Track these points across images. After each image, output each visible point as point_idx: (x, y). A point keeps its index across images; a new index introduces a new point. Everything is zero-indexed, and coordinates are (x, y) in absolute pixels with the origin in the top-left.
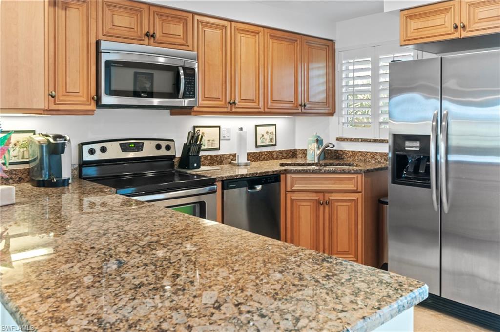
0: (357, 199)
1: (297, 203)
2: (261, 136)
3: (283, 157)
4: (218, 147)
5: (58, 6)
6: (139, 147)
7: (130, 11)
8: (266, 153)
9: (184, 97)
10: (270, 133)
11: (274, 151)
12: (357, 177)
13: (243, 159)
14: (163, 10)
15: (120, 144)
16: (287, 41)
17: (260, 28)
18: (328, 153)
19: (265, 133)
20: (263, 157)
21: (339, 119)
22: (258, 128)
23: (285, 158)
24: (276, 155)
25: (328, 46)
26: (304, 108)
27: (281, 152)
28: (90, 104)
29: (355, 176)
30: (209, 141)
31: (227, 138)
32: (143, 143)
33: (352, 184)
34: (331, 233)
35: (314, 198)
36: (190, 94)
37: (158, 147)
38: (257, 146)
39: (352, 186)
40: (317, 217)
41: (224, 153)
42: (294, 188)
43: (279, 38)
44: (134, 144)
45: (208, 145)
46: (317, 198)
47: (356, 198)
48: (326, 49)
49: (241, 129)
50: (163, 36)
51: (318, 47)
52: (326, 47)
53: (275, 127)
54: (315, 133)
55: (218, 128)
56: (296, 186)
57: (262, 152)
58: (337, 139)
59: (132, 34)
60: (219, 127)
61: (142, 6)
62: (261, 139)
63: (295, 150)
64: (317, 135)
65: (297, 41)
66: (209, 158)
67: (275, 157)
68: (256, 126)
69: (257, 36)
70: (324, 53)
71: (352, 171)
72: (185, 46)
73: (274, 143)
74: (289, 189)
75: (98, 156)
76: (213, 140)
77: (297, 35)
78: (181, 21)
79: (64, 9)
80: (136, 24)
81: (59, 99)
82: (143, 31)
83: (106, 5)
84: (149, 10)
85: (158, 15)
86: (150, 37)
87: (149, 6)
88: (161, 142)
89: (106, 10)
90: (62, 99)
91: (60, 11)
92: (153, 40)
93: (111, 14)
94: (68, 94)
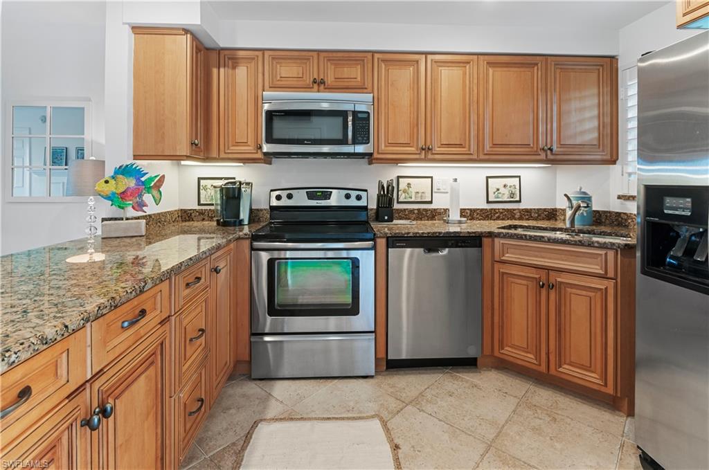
0: (606, 289)
1: (509, 279)
2: (496, 190)
3: (532, 217)
4: (430, 200)
5: (228, 67)
6: (327, 196)
7: (299, 61)
8: (501, 211)
9: (355, 142)
10: (510, 187)
11: (514, 210)
12: (606, 254)
13: (455, 216)
14: (334, 54)
15: (307, 192)
16: (519, 67)
17: (471, 56)
18: (606, 216)
19: (502, 186)
20: (497, 215)
21: (623, 168)
22: (489, 180)
23: (536, 219)
24: (519, 214)
25: (602, 66)
26: (552, 154)
27: (528, 211)
28: (257, 153)
29: (603, 252)
30: (418, 193)
31: (442, 190)
32: (331, 192)
33: (597, 265)
34: (559, 331)
35: (531, 275)
36: (363, 140)
37: (348, 197)
38: (488, 202)
39: (598, 267)
40: (538, 303)
41: (436, 208)
42: (503, 258)
43: (507, 65)
44: (322, 192)
45: (416, 197)
46: (537, 276)
47: (603, 287)
48: (599, 70)
49: (455, 180)
50: (336, 82)
51: (581, 69)
52: (598, 67)
53: (518, 179)
54: (579, 188)
55: (430, 179)
56: (507, 255)
57: (495, 209)
58: (619, 197)
59: (301, 83)
60: (432, 177)
61: (311, 53)
62: (494, 193)
63: (555, 210)
64: (582, 190)
65: (537, 64)
66: (416, 212)
67: (517, 216)
68: (488, 178)
69: (468, 67)
70: (594, 76)
71: (596, 245)
72: (362, 88)
73: (518, 199)
74: (497, 258)
75: (285, 202)
76: (423, 193)
77: (538, 57)
78: (358, 62)
79: (234, 68)
80: (305, 71)
81: (228, 149)
82: (312, 79)
83: (273, 58)
84: (318, 55)
85: (329, 60)
86: (319, 83)
87: (319, 52)
88: (352, 191)
89: (273, 64)
90: (232, 148)
91: (230, 71)
92: (322, 86)
93: (278, 66)
94: (238, 144)
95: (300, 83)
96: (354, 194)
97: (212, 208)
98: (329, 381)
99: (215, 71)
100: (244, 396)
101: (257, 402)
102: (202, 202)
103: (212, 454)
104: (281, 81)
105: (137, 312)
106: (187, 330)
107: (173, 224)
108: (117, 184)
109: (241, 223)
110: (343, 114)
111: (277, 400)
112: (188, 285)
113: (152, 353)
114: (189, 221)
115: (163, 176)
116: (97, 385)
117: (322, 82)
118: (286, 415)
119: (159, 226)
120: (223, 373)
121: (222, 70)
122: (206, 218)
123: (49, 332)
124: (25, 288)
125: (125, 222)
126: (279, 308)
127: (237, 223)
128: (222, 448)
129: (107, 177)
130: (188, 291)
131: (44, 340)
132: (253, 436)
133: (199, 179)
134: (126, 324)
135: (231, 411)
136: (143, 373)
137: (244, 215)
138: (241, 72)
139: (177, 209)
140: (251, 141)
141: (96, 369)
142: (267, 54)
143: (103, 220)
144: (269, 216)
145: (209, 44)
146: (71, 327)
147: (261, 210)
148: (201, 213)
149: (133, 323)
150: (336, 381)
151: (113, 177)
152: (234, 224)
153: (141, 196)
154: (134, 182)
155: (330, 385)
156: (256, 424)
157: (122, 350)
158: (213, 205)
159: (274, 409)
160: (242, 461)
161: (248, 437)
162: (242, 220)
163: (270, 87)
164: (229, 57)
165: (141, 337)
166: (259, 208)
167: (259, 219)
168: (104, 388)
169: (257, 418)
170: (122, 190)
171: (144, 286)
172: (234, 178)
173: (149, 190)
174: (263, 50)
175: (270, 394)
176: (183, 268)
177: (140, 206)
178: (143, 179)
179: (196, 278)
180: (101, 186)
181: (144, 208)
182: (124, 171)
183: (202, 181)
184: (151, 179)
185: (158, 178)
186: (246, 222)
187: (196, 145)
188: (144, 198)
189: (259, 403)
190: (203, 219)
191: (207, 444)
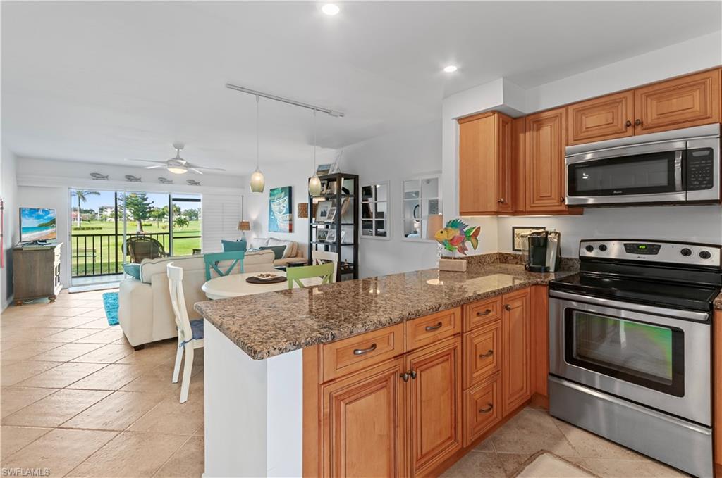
5: (533, 130)
6: (652, 250)
7: (608, 107)
9: (686, 187)
14: (657, 87)
15: (625, 245)
28: (561, 205)
32: (660, 246)
36: (702, 184)
37: (686, 253)
44: (646, 245)
50: (659, 118)
61: (623, 95)
75: (597, 254)
78: (695, 87)
79: (538, 129)
80: (615, 117)
81: (533, 203)
82: (624, 123)
83: (578, 111)
84: (634, 95)
85: (647, 96)
86: (635, 125)
87: (633, 90)
88: (694, 247)
89: (577, 116)
90: (537, 202)
91: (535, 133)
92: (639, 128)
93: (583, 117)
94: (542, 198)
95: (611, 130)
96: (696, 250)
97: (520, 253)
98: (639, 456)
99: (522, 136)
100: (539, 425)
101: (549, 435)
102: (516, 248)
103: (500, 452)
104: (588, 131)
105: (437, 323)
106: (478, 348)
107: (491, 264)
108: (448, 234)
109: (547, 270)
110: (670, 155)
111: (570, 444)
112: (478, 314)
113: (447, 353)
114: (505, 263)
115: (479, 228)
116: (410, 358)
117: (640, 123)
118: (574, 462)
119: (478, 265)
120: (518, 396)
121: (527, 134)
122: (519, 262)
123: (383, 320)
124: (387, 295)
125: (453, 260)
126: (578, 358)
127: (542, 270)
128: (509, 453)
129: (442, 230)
130: (478, 318)
131: (380, 323)
132: (537, 459)
133: (514, 228)
134: (428, 329)
135: (524, 431)
136: (440, 363)
137: (551, 262)
138: (546, 131)
139: (496, 252)
140: (555, 194)
141: (409, 349)
142: (570, 109)
143: (442, 258)
144: (579, 266)
145: (515, 115)
146: (394, 320)
147: (571, 259)
148: (515, 257)
149: (433, 329)
150: (649, 461)
151: (446, 229)
152: (539, 271)
153: (463, 242)
154: (459, 232)
155: (640, 461)
156: (541, 452)
157: (426, 344)
158: (520, 250)
159: (562, 449)
160: (522, 471)
161: (532, 458)
162: (549, 267)
163: (575, 141)
164: (534, 121)
165: (439, 340)
166: (570, 257)
167: (569, 267)
168: (414, 361)
169: (546, 448)
170: (451, 238)
171: (439, 308)
172: (544, 228)
173: (469, 238)
174: (566, 106)
175: (564, 436)
176: (471, 300)
177: (463, 249)
178: (465, 230)
179: (487, 310)
180: (438, 235)
181: (465, 252)
182: (453, 224)
183: (516, 230)
184: (470, 230)
185: (474, 230)
186: (552, 269)
187: (502, 202)
188: (465, 244)
189: (551, 437)
190: (517, 263)
191: (499, 444)
